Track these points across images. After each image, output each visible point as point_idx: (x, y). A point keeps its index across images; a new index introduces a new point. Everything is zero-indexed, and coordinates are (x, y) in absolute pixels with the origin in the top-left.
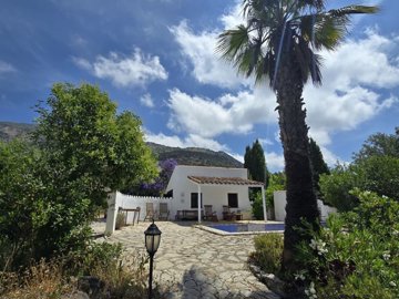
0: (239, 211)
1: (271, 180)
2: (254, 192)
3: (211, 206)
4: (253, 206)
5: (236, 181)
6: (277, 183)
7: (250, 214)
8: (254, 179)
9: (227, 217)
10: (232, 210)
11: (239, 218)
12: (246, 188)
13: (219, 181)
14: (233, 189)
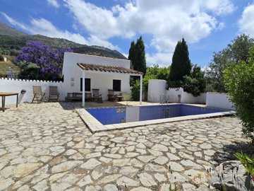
0: (121, 94)
1: (147, 71)
2: (134, 80)
3: (98, 90)
4: (132, 90)
5: (119, 70)
6: (152, 73)
7: (129, 96)
8: (135, 69)
9: (111, 99)
10: (116, 93)
11: (120, 100)
12: (128, 76)
13: (104, 69)
14: (117, 76)
